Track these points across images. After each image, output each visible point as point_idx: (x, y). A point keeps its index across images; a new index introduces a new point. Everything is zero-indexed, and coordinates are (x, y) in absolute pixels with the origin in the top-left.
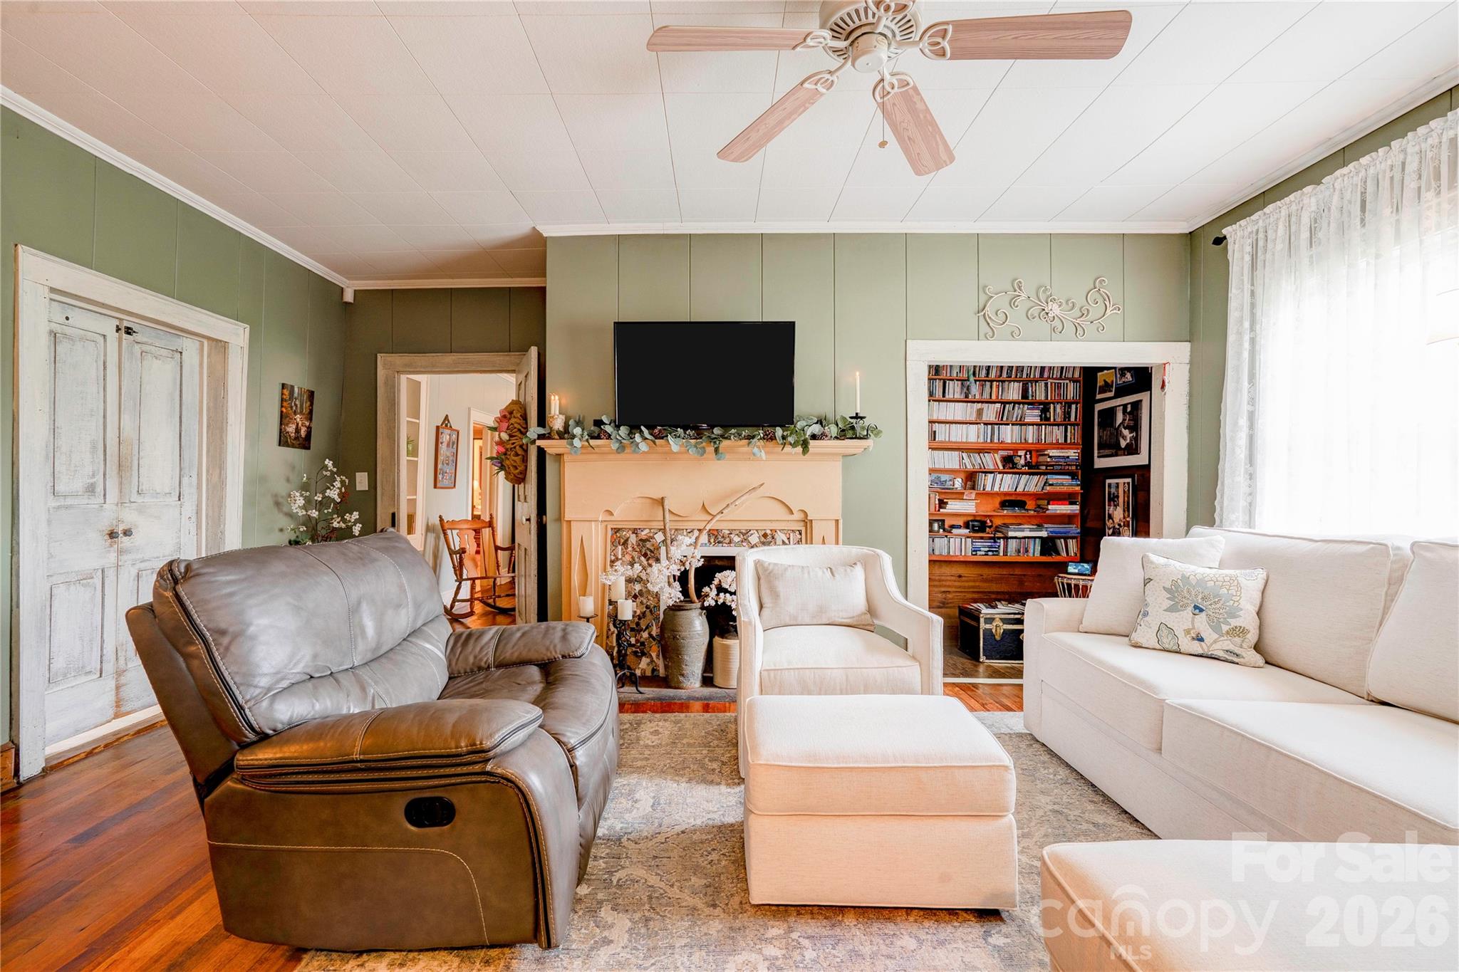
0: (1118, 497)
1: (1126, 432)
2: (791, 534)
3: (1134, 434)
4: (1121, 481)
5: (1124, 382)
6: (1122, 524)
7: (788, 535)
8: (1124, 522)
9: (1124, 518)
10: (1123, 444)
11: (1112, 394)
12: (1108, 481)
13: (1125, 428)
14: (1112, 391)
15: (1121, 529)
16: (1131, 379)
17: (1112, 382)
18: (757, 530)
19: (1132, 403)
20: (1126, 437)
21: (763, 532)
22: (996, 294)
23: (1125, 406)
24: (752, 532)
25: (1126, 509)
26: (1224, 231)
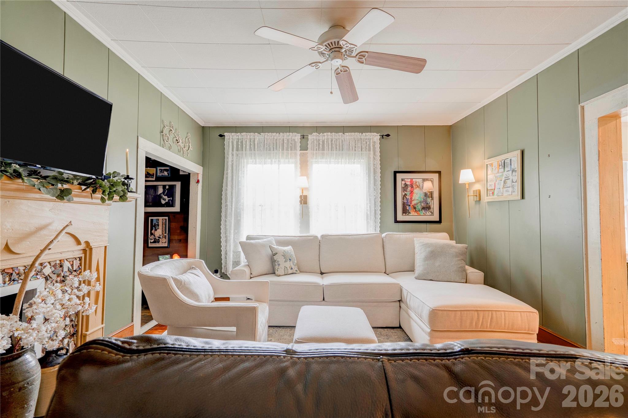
0: (158, 225)
1: (166, 197)
2: (75, 261)
3: (171, 198)
4: (160, 218)
5: (162, 175)
6: (161, 237)
7: (71, 263)
8: (162, 236)
9: (162, 234)
10: (163, 202)
11: (154, 179)
12: (150, 218)
13: (165, 196)
14: (153, 178)
15: (160, 239)
16: (167, 175)
17: (154, 174)
18: (49, 263)
19: (169, 186)
20: (165, 199)
21: (55, 262)
22: (167, 126)
23: (164, 187)
24: (45, 265)
25: (164, 231)
26: (225, 134)
